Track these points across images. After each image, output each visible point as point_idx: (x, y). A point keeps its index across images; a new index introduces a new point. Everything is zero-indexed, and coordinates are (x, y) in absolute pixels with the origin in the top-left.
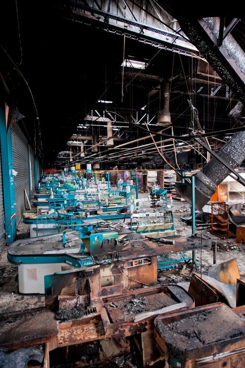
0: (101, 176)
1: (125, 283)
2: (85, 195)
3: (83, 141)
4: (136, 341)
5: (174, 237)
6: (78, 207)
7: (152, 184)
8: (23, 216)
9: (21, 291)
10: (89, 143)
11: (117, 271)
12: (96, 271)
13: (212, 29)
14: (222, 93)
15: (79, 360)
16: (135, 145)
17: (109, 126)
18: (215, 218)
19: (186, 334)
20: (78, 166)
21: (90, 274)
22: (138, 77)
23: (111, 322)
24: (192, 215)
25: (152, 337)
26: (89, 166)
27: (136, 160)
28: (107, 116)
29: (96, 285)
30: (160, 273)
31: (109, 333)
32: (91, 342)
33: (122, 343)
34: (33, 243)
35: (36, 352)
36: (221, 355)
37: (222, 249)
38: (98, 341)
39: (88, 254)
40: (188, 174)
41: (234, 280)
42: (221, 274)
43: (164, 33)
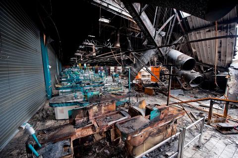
0: (90, 69)
1: (103, 112)
2: (84, 77)
3: (82, 53)
4: (108, 133)
5: (122, 92)
6: (81, 82)
7: (112, 72)
8: (55, 87)
9: (56, 119)
10: (85, 54)
11: (99, 107)
12: (91, 107)
13: (137, 8)
14: (140, 36)
15: (85, 143)
16: (105, 55)
17: (94, 47)
18: (137, 85)
19: (128, 128)
20: (80, 64)
21: (89, 109)
22: (106, 27)
23: (98, 126)
24: (128, 84)
25: (115, 130)
26: (85, 65)
27: (106, 62)
28: (93, 43)
29: (91, 113)
30: (117, 107)
31: (98, 131)
32: (90, 135)
33: (103, 134)
34: (61, 98)
35: (67, 141)
36: (140, 133)
37: (140, 96)
38: (93, 135)
39: (87, 101)
40: (127, 67)
41: (144, 107)
42: (140, 105)
43: (118, 8)
